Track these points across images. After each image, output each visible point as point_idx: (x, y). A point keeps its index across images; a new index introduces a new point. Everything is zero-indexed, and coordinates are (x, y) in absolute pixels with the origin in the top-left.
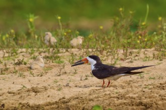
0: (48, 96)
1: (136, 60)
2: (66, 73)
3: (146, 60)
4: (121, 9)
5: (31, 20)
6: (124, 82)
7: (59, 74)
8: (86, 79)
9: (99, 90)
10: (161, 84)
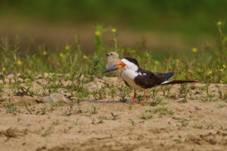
0: (24, 144)
1: (193, 99)
2: (80, 112)
3: (207, 100)
4: (220, 23)
5: (98, 33)
6: (151, 130)
7: (68, 113)
8: (101, 122)
9: (103, 139)
10: (201, 136)
